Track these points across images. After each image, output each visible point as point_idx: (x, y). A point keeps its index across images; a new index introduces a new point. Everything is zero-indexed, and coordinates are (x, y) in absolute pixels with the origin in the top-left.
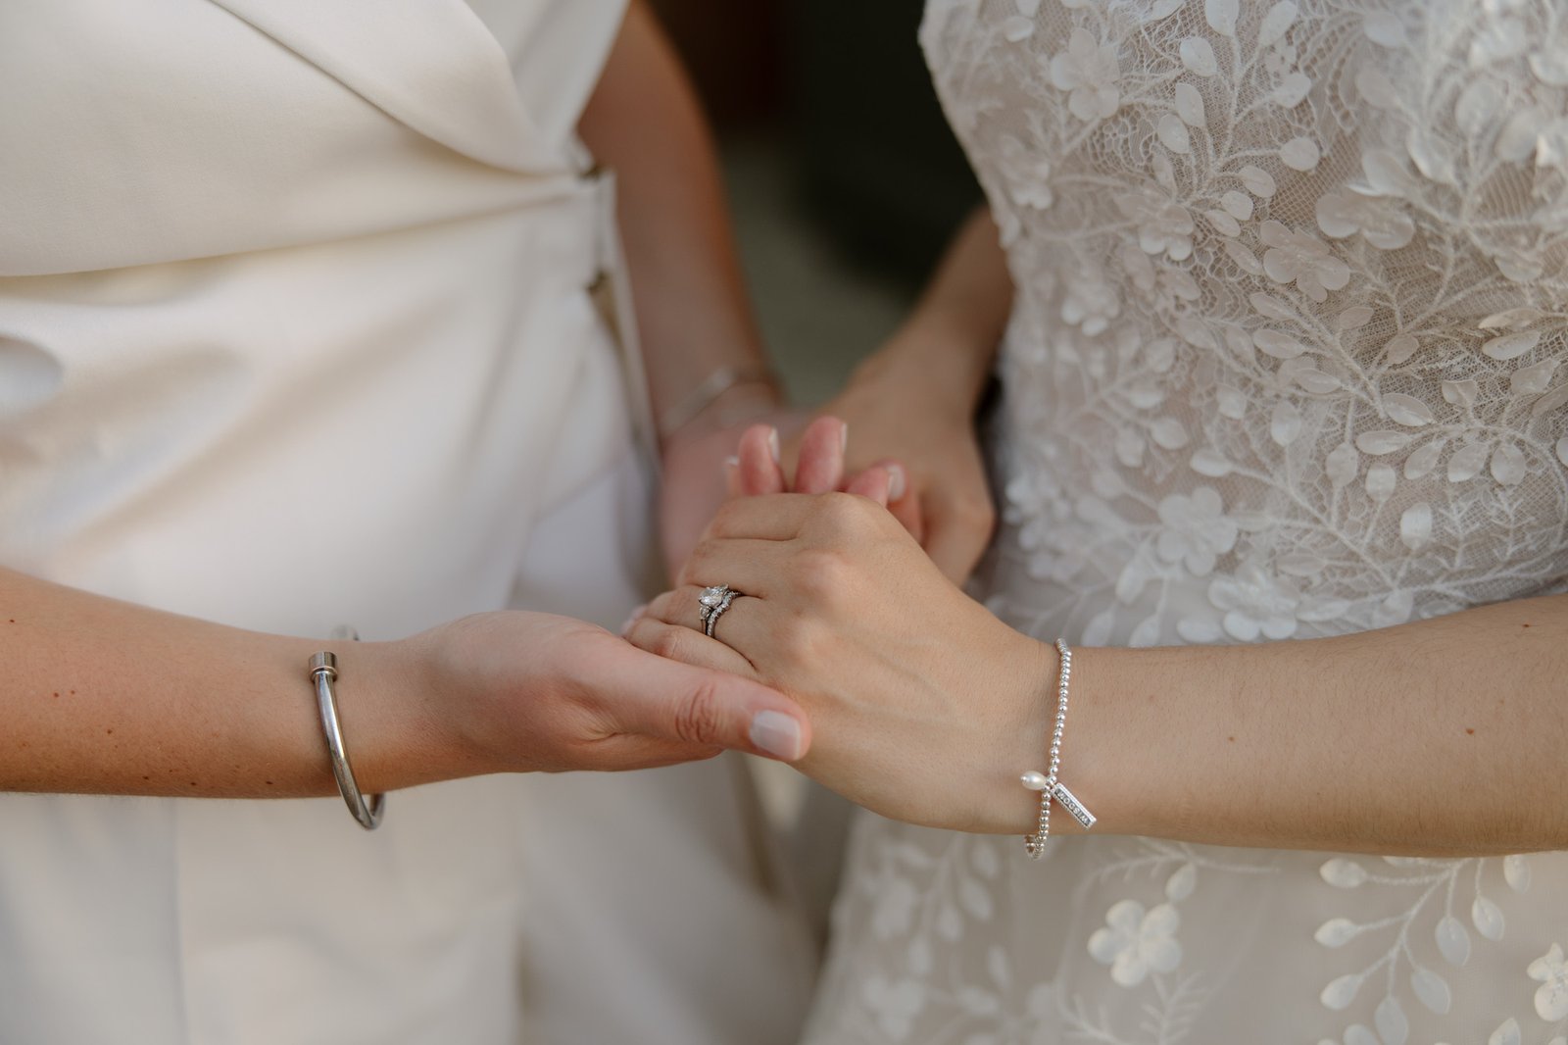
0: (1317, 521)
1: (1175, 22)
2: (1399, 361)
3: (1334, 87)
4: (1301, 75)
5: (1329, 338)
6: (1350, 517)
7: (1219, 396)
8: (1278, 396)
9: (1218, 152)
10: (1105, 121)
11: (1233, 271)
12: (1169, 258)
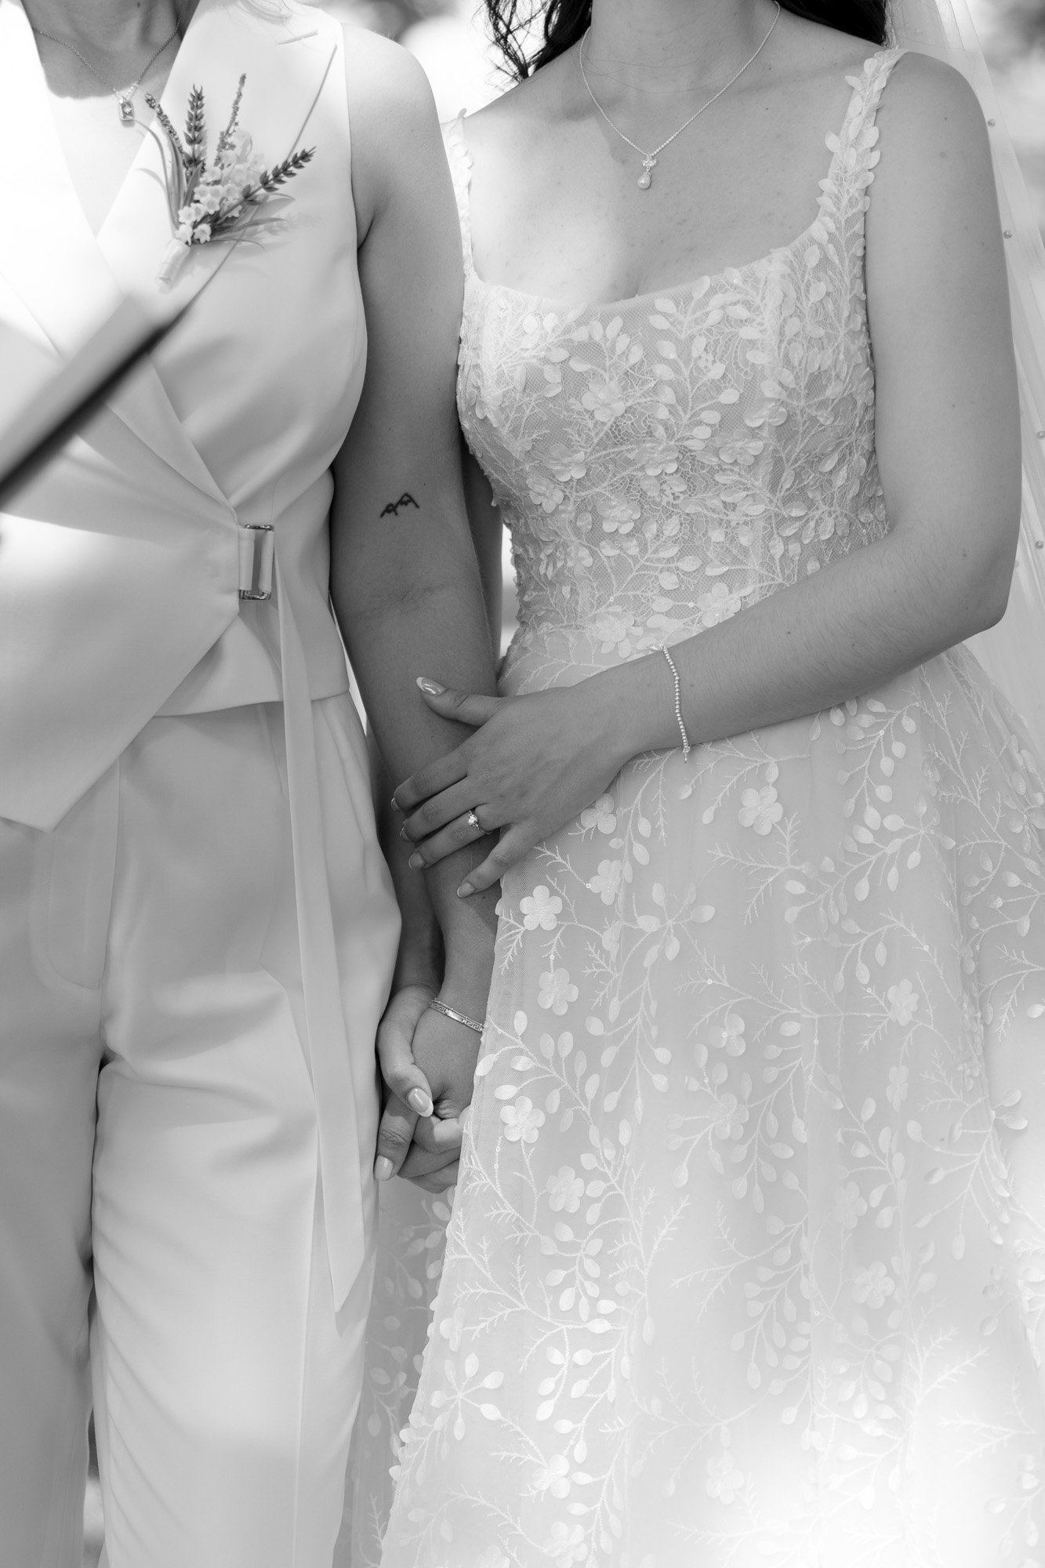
0: (773, 579)
1: (643, 361)
2: (788, 486)
3: (736, 363)
4: (718, 364)
5: (756, 483)
6: (786, 572)
7: (710, 534)
8: (738, 524)
9: (685, 412)
10: (617, 418)
11: (703, 468)
12: (666, 474)
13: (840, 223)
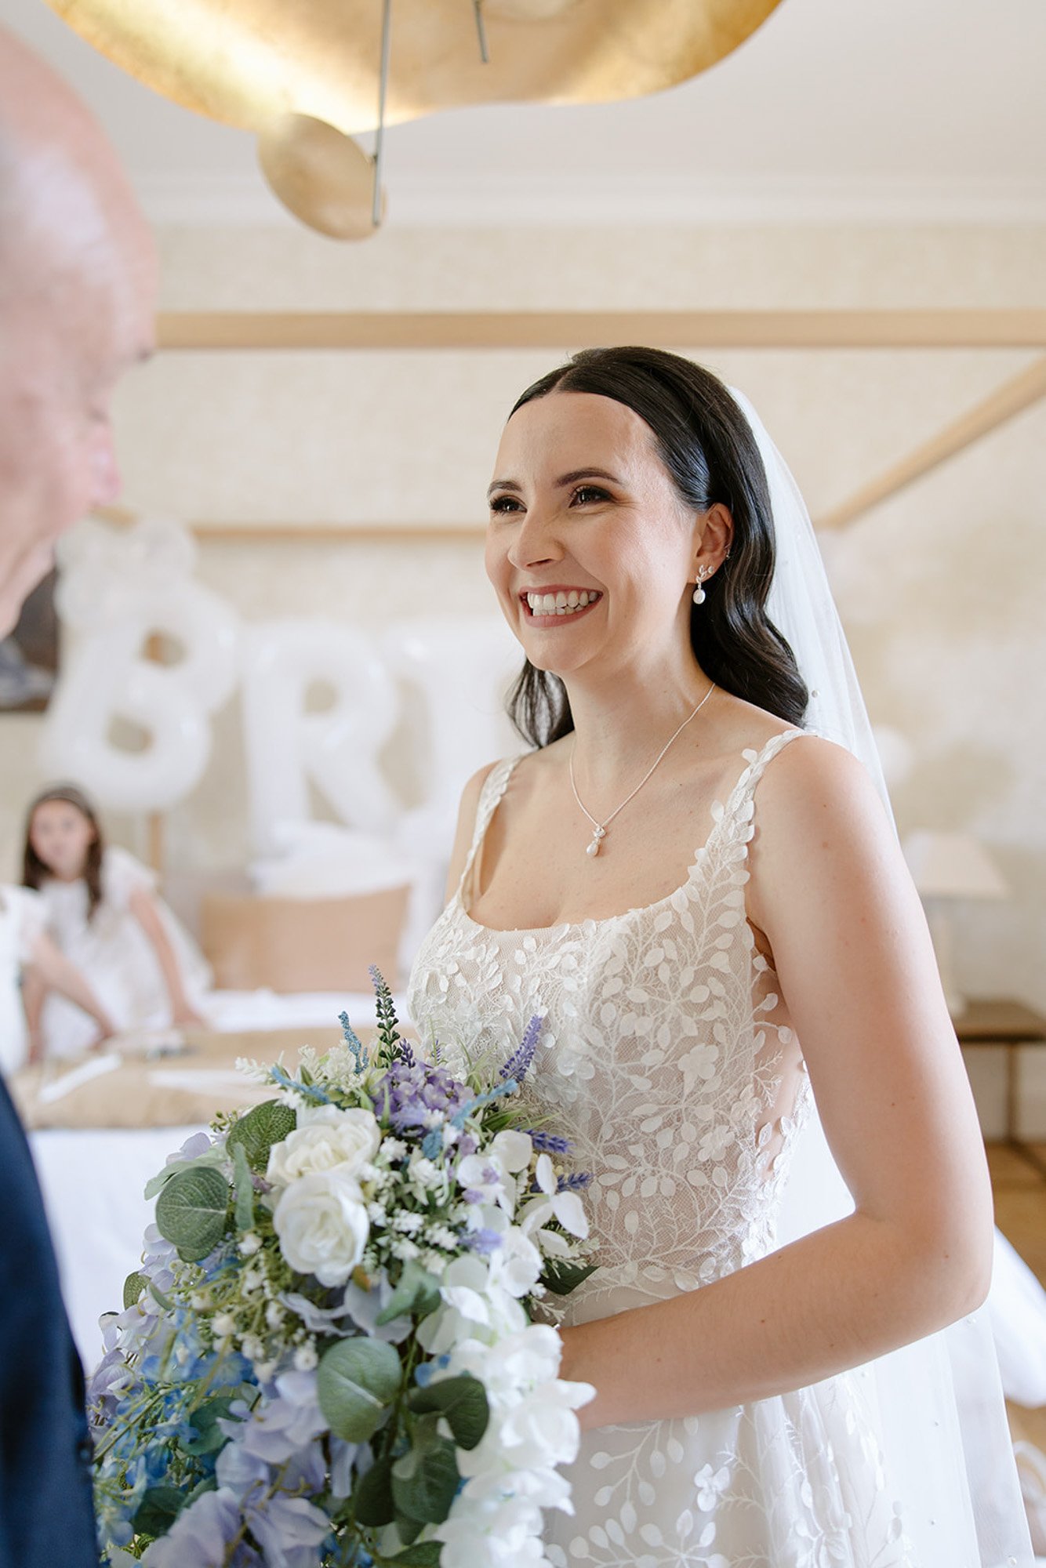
13: (707, 893)
